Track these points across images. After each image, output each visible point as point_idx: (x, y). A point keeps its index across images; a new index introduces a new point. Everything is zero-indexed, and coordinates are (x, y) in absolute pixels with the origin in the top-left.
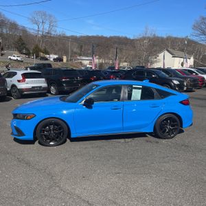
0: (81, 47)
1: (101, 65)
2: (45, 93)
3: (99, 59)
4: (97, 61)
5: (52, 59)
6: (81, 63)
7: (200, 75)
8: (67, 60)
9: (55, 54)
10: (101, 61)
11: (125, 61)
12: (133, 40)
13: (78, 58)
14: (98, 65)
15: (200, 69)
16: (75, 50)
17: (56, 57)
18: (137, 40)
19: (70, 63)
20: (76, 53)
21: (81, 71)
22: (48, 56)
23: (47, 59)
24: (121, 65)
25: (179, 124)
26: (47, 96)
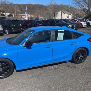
0: (21, 9)
1: (31, 18)
2: (2, 34)
3: (30, 15)
4: (29, 16)
5: (7, 15)
6: (22, 17)
7: (79, 22)
8: (15, 16)
9: (8, 13)
10: (31, 16)
11: (43, 16)
12: (45, 6)
13: (20, 14)
14: (30, 18)
15: (79, 19)
16: (18, 11)
17: (9, 14)
18: (47, 6)
19: (16, 17)
20: (19, 12)
21: (22, 21)
22: (4, 14)
23: (4, 15)
24: (41, 18)
25: (87, 54)
26: (4, 35)
